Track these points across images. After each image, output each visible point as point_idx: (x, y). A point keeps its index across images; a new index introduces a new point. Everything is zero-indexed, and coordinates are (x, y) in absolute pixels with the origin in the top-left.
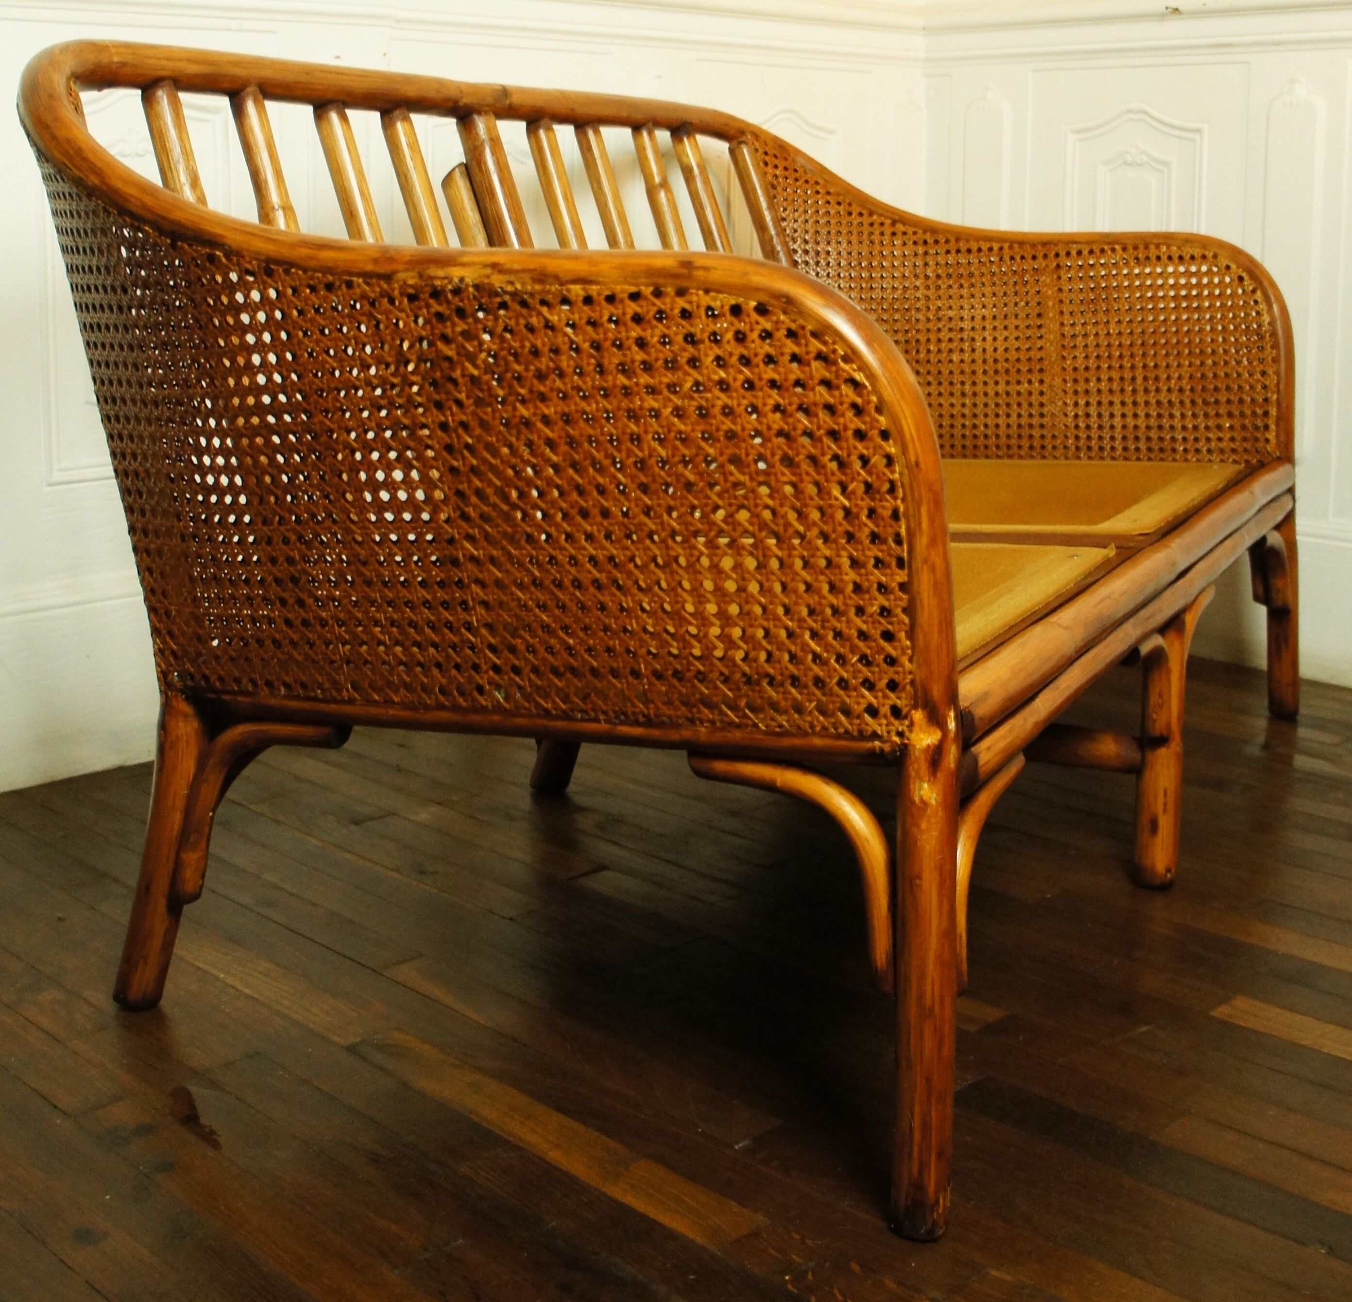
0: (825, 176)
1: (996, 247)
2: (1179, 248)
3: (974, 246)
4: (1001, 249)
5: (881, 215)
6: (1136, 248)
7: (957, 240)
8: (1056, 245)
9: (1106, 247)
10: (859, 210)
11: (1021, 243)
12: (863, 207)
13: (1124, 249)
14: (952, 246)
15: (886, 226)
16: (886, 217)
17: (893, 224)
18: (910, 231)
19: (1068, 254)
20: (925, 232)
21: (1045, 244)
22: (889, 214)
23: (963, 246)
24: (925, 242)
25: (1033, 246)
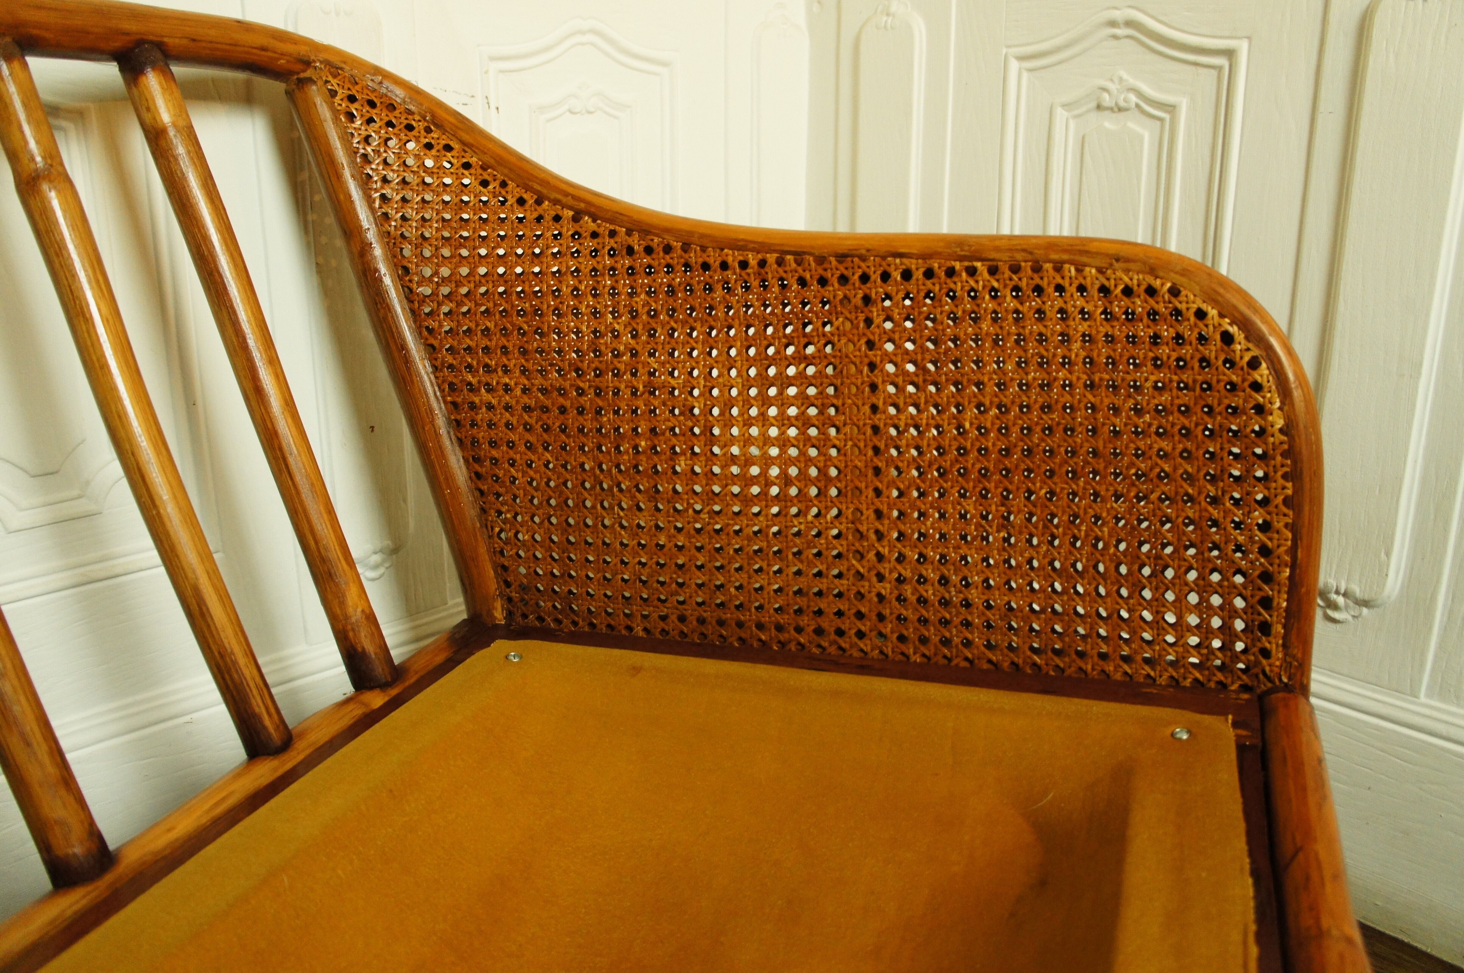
0: (466, 137)
1: (753, 260)
2: (1100, 271)
3: (714, 258)
4: (762, 263)
5: (555, 202)
6: (1015, 269)
7: (686, 247)
8: (863, 259)
9: (957, 265)
10: (519, 192)
11: (799, 255)
12: (527, 189)
13: (993, 271)
14: (676, 258)
15: (564, 222)
16: (564, 206)
17: (576, 219)
18: (605, 228)
19: (885, 277)
20: (629, 233)
21: (842, 257)
22: (569, 201)
23: (694, 258)
24: (630, 251)
25: (821, 260)
